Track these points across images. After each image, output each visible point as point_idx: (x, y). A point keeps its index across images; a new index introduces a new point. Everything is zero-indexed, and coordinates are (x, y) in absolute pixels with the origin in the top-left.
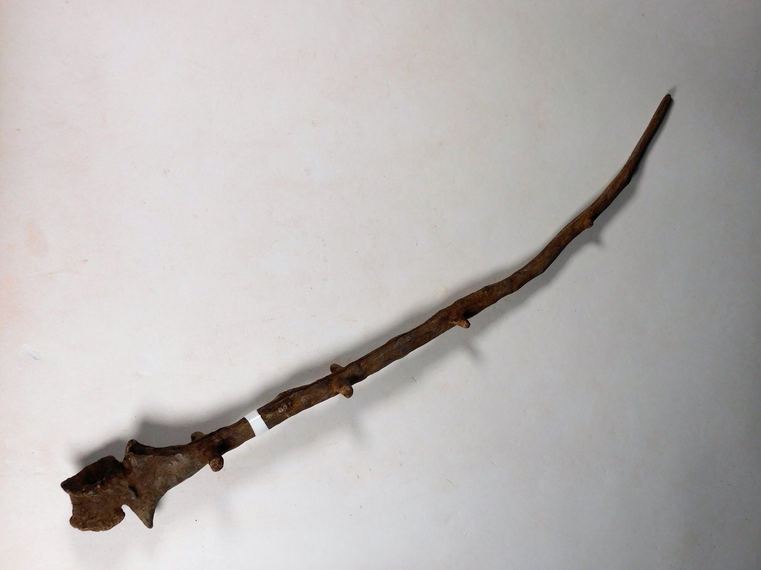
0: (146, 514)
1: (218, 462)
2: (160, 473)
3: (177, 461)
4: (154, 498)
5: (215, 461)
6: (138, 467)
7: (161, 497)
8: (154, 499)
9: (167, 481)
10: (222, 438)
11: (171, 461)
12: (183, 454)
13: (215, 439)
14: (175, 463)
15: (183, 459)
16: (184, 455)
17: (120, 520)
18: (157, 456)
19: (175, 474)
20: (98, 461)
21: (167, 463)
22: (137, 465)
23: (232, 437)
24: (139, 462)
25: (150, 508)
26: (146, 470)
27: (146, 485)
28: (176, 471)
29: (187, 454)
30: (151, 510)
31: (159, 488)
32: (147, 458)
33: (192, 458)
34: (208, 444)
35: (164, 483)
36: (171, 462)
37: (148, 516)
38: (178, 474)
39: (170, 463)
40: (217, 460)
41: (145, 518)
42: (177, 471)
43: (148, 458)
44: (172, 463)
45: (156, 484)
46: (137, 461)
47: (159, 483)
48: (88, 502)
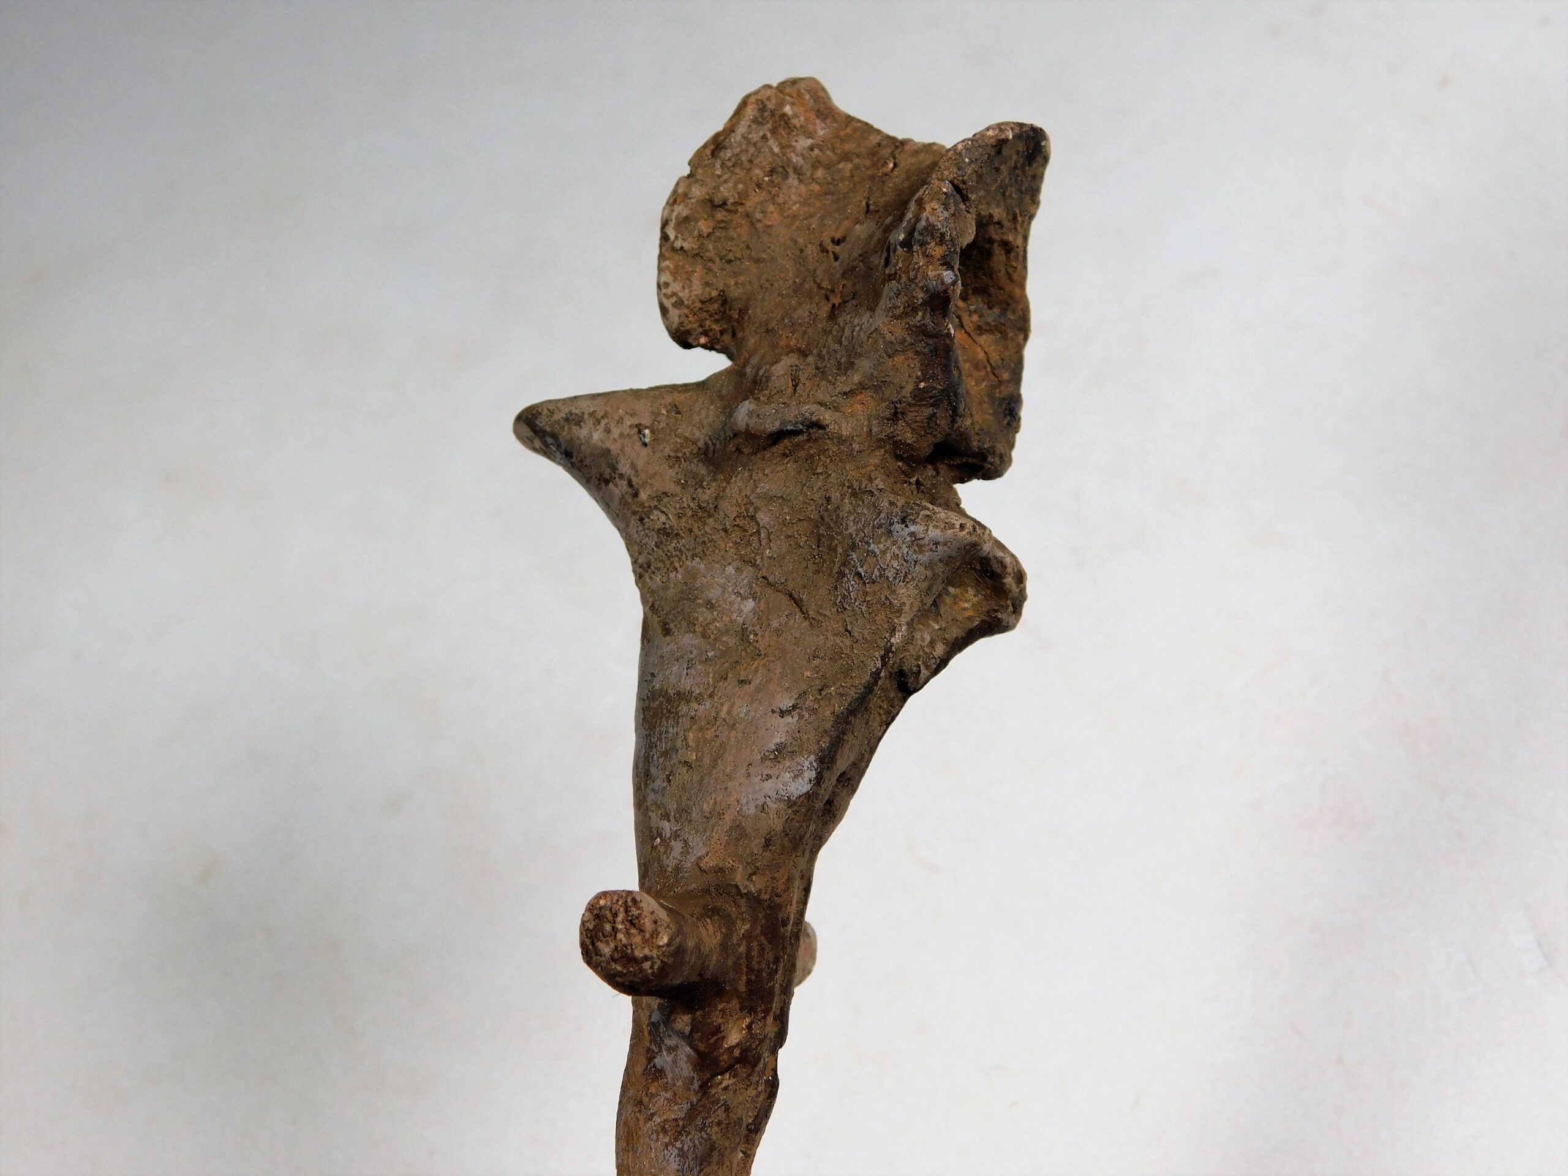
0: (608, 431)
1: (639, 954)
2: (775, 624)
3: (780, 753)
4: (663, 518)
5: (655, 934)
6: (898, 527)
7: (641, 560)
8: (658, 519)
9: (704, 636)
10: (730, 1068)
11: (801, 717)
12: (791, 803)
13: (749, 1027)
14: (780, 731)
15: (768, 785)
16: (782, 806)
17: (674, 294)
18: (879, 664)
19: (711, 696)
20: (1019, 396)
21: (803, 695)
22: (912, 528)
23: (699, 1121)
24: (921, 549)
25: (624, 468)
26: (844, 564)
27: (763, 518)
28: (729, 713)
29: (778, 825)
30: (614, 468)
31: (693, 575)
32: (906, 608)
33: (738, 832)
34: (750, 970)
35: (703, 615)
36: (795, 714)
37: (592, 435)
38: (704, 709)
39: (794, 707)
40: (655, 953)
41: (592, 414)
42: (723, 714)
43: (899, 611)
44: (788, 719)
45: (730, 570)
46: (936, 544)
47: (724, 588)
48: (868, 205)
